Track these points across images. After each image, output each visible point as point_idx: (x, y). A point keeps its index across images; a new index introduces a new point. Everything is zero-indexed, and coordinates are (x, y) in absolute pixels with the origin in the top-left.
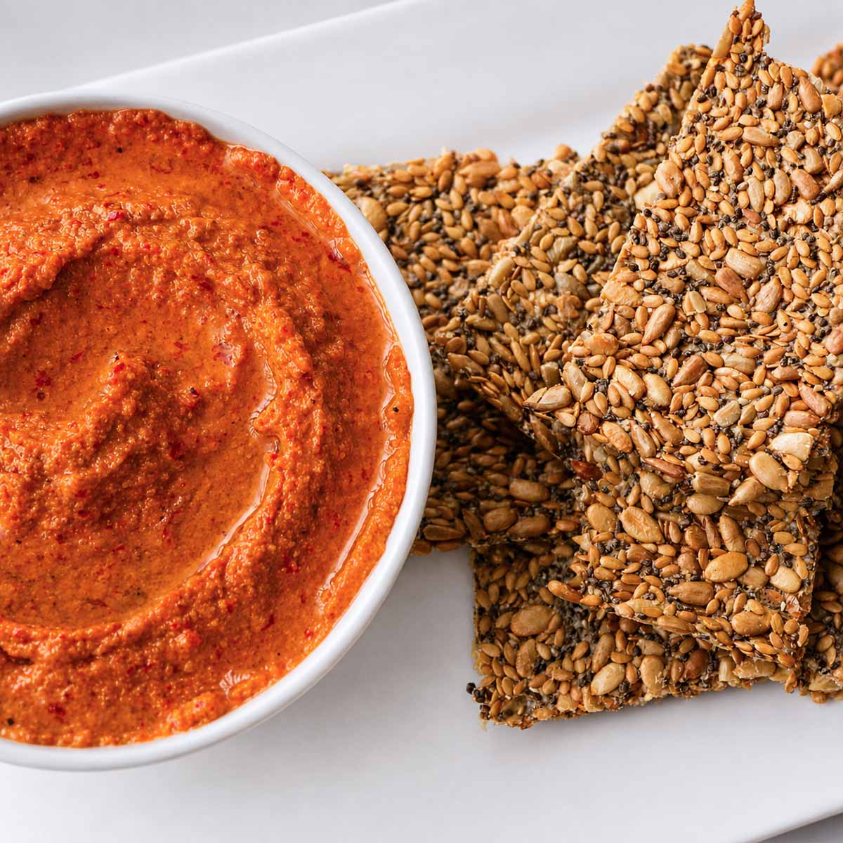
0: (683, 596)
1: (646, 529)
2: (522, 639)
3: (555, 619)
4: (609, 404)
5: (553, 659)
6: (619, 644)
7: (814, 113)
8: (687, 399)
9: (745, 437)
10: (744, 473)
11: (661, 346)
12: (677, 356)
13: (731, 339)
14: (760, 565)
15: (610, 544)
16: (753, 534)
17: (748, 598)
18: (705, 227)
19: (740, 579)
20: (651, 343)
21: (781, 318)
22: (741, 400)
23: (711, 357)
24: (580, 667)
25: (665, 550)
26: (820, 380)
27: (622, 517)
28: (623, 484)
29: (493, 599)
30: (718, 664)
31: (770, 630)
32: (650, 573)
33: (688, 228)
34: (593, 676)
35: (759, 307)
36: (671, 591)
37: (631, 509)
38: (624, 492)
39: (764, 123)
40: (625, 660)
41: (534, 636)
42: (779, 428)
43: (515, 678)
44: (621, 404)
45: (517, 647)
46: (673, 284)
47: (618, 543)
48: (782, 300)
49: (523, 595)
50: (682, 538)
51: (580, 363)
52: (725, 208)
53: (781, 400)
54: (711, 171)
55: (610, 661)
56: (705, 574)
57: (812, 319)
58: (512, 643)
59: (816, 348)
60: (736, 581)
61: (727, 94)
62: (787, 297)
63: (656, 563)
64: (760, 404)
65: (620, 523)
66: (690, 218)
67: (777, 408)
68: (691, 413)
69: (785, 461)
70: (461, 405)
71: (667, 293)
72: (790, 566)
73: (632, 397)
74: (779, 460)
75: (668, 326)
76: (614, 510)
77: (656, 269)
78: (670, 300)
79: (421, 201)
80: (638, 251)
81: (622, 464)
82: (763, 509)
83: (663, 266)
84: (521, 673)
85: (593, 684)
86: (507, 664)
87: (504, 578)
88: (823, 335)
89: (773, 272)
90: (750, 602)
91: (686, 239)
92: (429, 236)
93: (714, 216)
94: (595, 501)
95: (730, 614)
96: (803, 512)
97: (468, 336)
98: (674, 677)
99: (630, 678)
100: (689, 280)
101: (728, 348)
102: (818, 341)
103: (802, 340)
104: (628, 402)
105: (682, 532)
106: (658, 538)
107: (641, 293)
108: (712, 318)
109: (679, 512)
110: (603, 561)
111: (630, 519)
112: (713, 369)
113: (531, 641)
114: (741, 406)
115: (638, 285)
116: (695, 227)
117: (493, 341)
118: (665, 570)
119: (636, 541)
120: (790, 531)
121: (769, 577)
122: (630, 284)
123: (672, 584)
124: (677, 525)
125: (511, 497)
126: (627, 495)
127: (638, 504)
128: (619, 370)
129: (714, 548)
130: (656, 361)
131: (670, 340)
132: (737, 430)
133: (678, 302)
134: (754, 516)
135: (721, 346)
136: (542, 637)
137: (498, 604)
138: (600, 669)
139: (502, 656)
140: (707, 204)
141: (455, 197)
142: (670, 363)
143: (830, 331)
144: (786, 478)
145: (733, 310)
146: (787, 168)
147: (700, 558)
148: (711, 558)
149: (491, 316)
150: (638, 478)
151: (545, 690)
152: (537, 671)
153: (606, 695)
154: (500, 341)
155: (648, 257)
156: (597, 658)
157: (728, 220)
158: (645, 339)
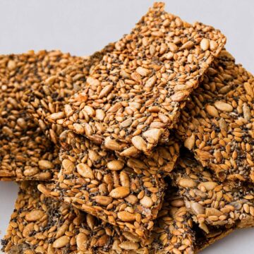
0: (97, 201)
1: (87, 171)
2: (29, 222)
3: (45, 216)
4: (78, 118)
5: (40, 231)
6: (70, 229)
7: (180, 27)
8: (111, 118)
9: (132, 132)
10: (130, 144)
11: (105, 99)
12: (111, 103)
13: (133, 97)
14: (136, 194)
15: (70, 175)
16: (135, 181)
17: (127, 206)
18: (131, 60)
19: (126, 199)
20: (101, 98)
21: (155, 89)
22: (133, 118)
23: (124, 103)
24: (50, 236)
25: (94, 182)
26: (167, 111)
27: (78, 166)
28: (81, 154)
29: (21, 206)
30: (113, 242)
31: (135, 220)
32: (85, 189)
33: (124, 60)
34: (55, 240)
35: (146, 85)
36: (93, 198)
37: (82, 164)
38: (81, 157)
39: (160, 30)
40: (71, 235)
41: (34, 222)
42: (147, 128)
43: (21, 237)
44: (84, 118)
45: (26, 224)
46: (114, 78)
47: (73, 176)
48: (156, 83)
49: (35, 206)
50: (102, 179)
51: (71, 105)
52: (140, 54)
53: (150, 118)
54: (137, 44)
55: (64, 235)
56: (110, 194)
57: (167, 89)
58: (24, 223)
59: (167, 100)
60: (123, 198)
61: (148, 22)
62: (158, 82)
63: (89, 186)
64: (141, 120)
65: (76, 169)
66: (125, 58)
67: (148, 121)
68: (112, 123)
69: (147, 139)
70: (28, 132)
71: (111, 81)
72: (150, 196)
73: (89, 116)
74: (145, 139)
75: (109, 93)
76: (75, 163)
77: (108, 73)
78: (111, 83)
79: (31, 63)
80: (103, 67)
81: (82, 146)
82: (141, 172)
83: (111, 72)
84: (24, 235)
85: (54, 243)
86: (19, 231)
87: (28, 199)
88: (171, 95)
89: (154, 74)
90: (128, 208)
91: (122, 64)
92: (30, 74)
93: (134, 57)
94: (67, 158)
95: (118, 211)
96: (159, 176)
97: (32, 97)
98: (92, 244)
99: (72, 243)
100: (120, 77)
101: (131, 100)
102: (169, 97)
103: (162, 97)
104: (87, 117)
105: (103, 176)
106: (92, 177)
107: (101, 81)
108: (127, 90)
109: (104, 170)
110: (65, 181)
111: (81, 168)
112: (124, 107)
113: (32, 223)
114: (133, 120)
115: (100, 79)
116: (126, 60)
117: (42, 101)
118: (91, 190)
119: (81, 177)
120: (152, 182)
121: (139, 200)
122: (97, 78)
123: (94, 195)
124: (101, 174)
125: (38, 167)
126: (82, 158)
127: (86, 162)
128: (86, 107)
129: (116, 184)
130: (102, 105)
131: (109, 97)
132: (130, 129)
133: (114, 84)
134: (136, 174)
135: (129, 99)
136: (38, 222)
137: (23, 208)
138: (59, 237)
139: (18, 227)
140: (133, 53)
141: (44, 63)
142: (108, 105)
143: (174, 93)
144: (146, 146)
145: (136, 87)
146: (166, 42)
147: (109, 187)
148: (114, 188)
149: (44, 93)
150: (88, 153)
151: (32, 243)
152: (31, 235)
153: (59, 249)
154: (45, 102)
155: (106, 69)
156: (59, 233)
157: (140, 58)
158: (99, 97)
